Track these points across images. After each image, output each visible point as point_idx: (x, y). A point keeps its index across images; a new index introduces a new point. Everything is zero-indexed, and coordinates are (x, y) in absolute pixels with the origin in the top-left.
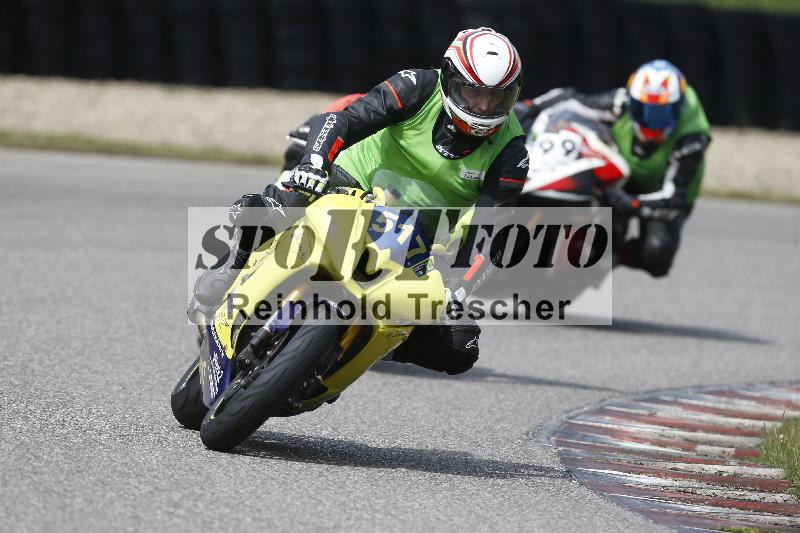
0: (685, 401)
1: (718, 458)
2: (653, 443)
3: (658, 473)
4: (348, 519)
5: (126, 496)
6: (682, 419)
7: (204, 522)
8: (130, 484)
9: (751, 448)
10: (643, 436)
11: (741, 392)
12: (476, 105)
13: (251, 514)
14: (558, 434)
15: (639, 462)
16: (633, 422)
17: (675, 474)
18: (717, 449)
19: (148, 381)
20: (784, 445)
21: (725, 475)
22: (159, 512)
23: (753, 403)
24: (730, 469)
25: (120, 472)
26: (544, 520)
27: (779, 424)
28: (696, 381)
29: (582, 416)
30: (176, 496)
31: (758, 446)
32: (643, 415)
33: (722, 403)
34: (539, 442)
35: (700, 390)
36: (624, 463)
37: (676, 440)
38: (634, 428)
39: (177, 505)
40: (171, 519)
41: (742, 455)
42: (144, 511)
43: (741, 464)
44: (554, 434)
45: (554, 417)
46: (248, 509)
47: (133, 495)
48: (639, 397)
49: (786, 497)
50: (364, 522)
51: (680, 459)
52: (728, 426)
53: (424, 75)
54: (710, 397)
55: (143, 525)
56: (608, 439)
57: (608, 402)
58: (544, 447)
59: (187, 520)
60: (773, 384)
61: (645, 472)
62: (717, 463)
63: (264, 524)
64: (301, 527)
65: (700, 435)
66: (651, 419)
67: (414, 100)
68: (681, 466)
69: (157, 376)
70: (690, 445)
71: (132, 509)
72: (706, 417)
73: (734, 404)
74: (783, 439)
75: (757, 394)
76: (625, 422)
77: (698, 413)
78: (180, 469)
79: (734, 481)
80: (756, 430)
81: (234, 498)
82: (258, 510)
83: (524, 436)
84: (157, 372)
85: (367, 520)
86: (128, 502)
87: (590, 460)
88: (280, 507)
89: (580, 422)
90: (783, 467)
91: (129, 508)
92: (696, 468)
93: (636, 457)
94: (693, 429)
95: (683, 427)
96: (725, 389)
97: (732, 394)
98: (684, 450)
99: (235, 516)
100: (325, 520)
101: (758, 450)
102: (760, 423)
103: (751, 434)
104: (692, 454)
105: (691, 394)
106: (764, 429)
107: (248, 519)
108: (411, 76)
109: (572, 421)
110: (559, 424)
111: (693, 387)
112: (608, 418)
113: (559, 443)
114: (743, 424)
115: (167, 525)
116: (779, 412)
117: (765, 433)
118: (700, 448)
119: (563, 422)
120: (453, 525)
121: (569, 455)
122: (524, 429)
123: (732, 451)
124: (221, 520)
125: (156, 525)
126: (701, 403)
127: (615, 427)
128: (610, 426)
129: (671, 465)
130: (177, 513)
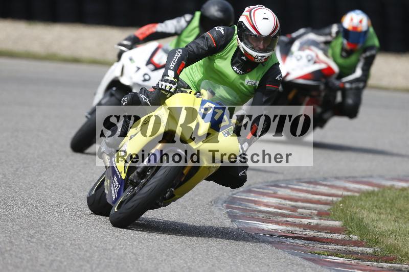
0: (292, 186)
1: (308, 216)
2: (275, 208)
3: (278, 223)
4: (120, 245)
5: (6, 231)
6: (290, 195)
7: (46, 245)
8: (8, 225)
9: (326, 211)
10: (270, 204)
11: (321, 182)
12: (257, 46)
13: (70, 242)
14: (227, 203)
15: (268, 217)
16: (265, 197)
17: (287, 223)
18: (308, 211)
19: (18, 173)
20: (342, 210)
21: (312, 224)
22: (23, 240)
23: (326, 188)
24: (314, 221)
25: (3, 219)
26: (219, 246)
27: (340, 199)
28: (297, 176)
29: (240, 194)
30: (32, 232)
31: (329, 210)
32: (271, 193)
33: (311, 188)
34: (217, 206)
35: (300, 181)
36: (261, 217)
37: (288, 206)
38: (266, 200)
39: (32, 237)
40: (29, 243)
41: (321, 215)
42: (15, 239)
43: (320, 219)
44: (225, 202)
45: (225, 194)
46: (68, 239)
47: (10, 231)
48: (268, 184)
49: (343, 236)
50: (128, 246)
51: (289, 216)
52: (314, 199)
53: (228, 30)
54: (305, 184)
55: (15, 246)
56: (253, 205)
57: (253, 186)
58: (220, 209)
59: (37, 244)
60: (337, 178)
61: (272, 222)
62: (308, 218)
63: (77, 247)
64: (95, 248)
65: (299, 204)
66: (274, 195)
67: (222, 43)
68: (289, 219)
69: (22, 170)
70: (294, 209)
71: (9, 239)
72: (302, 195)
73: (317, 188)
74: (342, 206)
75: (329, 183)
76: (262, 197)
77: (298, 192)
78: (34, 218)
79: (317, 228)
80: (328, 201)
81: (61, 233)
82: (74, 240)
83: (210, 203)
84: (22, 168)
85: (129, 245)
86: (7, 235)
87: (244, 216)
88: (85, 238)
89: (239, 197)
90: (342, 220)
91: (7, 238)
92: (297, 220)
93: (267, 215)
94: (296, 201)
95: (291, 199)
96: (312, 180)
97: (315, 183)
98: (291, 211)
99: (61, 243)
100: (108, 245)
101: (329, 212)
102: (331, 198)
103: (326, 203)
104: (295, 213)
105: (295, 183)
106: (332, 201)
107: (69, 244)
108: (221, 29)
109: (235, 196)
110: (227, 197)
111: (297, 179)
112: (252, 195)
113: (228, 207)
114: (321, 199)
115: (27, 246)
116: (340, 193)
117: (333, 203)
118: (300, 210)
119: (229, 196)
120: (173, 248)
121: (232, 213)
122: (210, 200)
123: (316, 212)
124: (55, 245)
125: (21, 247)
126: (300, 187)
127: (256, 199)
128: (253, 199)
129: (285, 219)
130: (32, 240)
